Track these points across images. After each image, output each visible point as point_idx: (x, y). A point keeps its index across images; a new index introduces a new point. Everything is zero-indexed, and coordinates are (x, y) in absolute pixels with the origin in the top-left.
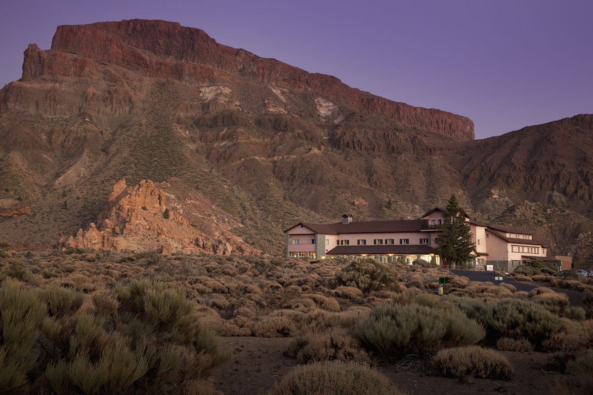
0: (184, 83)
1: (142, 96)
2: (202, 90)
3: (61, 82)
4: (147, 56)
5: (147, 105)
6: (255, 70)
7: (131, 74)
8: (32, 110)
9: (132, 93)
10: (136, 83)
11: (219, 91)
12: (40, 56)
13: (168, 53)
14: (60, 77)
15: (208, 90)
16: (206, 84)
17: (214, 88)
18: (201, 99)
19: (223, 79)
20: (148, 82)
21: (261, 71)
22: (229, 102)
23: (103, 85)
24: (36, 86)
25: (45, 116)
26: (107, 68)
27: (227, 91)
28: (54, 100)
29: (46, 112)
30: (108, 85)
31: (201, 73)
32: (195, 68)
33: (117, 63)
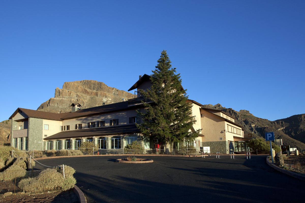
0: (98, 97)
1: (86, 101)
2: (103, 99)
3: (64, 98)
4: (88, 90)
5: (88, 104)
6: (118, 93)
7: (84, 95)
8: (56, 105)
9: (84, 100)
10: (85, 98)
11: (108, 99)
12: (59, 91)
13: (94, 89)
14: (64, 96)
15: (105, 99)
16: (104, 98)
17: (107, 99)
18: (103, 102)
19: (109, 96)
20: (88, 97)
21: (120, 94)
22: (110, 102)
23: (76, 98)
24: (58, 99)
25: (60, 107)
26: (77, 94)
27: (110, 99)
28: (62, 102)
29: (60, 106)
30: (77, 98)
31: (103, 94)
32: (101, 93)
33: (80, 92)
